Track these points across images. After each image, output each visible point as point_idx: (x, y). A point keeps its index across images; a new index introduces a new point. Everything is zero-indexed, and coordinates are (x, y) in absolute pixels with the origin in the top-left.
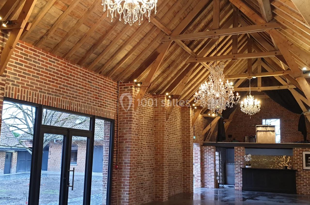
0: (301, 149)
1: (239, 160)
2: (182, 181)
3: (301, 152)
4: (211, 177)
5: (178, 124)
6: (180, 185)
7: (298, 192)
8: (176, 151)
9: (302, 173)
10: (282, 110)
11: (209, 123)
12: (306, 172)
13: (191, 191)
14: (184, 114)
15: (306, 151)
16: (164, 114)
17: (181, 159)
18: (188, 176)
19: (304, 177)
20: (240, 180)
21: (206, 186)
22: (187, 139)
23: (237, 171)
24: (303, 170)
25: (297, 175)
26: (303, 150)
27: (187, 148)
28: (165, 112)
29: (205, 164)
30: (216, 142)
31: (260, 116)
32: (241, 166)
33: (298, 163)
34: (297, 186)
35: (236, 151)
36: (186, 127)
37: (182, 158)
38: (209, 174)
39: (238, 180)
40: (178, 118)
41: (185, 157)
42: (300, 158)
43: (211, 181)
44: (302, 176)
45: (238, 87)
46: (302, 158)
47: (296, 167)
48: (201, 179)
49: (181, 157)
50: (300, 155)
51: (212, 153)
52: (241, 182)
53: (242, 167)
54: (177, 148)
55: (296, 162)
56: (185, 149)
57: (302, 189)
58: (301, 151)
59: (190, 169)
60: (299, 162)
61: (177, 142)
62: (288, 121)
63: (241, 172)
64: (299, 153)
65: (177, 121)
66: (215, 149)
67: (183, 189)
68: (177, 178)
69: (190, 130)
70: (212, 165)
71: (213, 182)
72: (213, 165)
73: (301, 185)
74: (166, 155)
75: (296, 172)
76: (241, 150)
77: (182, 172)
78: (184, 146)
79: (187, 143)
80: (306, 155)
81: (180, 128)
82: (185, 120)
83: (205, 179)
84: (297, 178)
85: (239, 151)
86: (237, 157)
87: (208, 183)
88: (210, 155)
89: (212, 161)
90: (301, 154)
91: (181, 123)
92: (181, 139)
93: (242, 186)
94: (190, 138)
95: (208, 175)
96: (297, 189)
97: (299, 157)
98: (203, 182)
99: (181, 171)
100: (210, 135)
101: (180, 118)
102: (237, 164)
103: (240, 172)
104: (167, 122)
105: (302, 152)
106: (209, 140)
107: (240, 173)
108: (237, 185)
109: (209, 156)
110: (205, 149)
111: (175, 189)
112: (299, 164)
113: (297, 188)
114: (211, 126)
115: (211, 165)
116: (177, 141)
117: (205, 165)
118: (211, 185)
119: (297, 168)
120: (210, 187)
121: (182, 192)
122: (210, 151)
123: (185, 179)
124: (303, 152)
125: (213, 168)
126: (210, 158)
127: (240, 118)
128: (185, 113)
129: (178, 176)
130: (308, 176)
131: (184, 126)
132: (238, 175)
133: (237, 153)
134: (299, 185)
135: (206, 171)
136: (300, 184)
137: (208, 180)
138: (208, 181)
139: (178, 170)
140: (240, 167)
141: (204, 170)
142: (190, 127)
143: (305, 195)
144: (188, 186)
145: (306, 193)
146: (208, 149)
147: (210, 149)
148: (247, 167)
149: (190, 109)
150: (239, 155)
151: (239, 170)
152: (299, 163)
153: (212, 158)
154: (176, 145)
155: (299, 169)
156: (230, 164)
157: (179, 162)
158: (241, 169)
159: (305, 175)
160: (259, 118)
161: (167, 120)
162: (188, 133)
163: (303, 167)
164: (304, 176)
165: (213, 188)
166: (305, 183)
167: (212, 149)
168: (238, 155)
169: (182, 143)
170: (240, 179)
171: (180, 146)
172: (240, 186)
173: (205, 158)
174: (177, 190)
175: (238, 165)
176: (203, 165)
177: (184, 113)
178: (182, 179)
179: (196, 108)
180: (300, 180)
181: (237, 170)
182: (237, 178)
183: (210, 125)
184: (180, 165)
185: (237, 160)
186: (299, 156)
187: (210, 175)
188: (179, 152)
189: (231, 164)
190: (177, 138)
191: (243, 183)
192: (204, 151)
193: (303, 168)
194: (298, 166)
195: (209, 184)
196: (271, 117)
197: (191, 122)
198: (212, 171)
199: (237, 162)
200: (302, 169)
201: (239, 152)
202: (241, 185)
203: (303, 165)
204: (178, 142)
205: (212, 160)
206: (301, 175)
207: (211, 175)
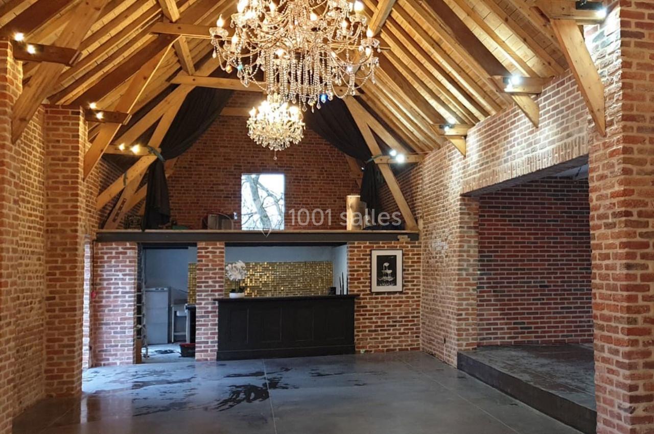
0: (368, 244)
1: (210, 278)
2: (42, 361)
3: (368, 253)
4: (124, 333)
5: (35, 168)
6: (38, 375)
7: (359, 348)
8: (28, 261)
9: (368, 303)
10: (290, 153)
11: (121, 175)
12: (378, 298)
13: (76, 387)
14: (53, 135)
15: (380, 248)
16: (6, 117)
17: (41, 287)
18: (66, 341)
19: (372, 311)
20: (212, 334)
21: (106, 362)
22: (66, 219)
23: (203, 310)
24: (372, 293)
25: (358, 307)
26: (373, 247)
27: (63, 250)
28: (9, 110)
29: (103, 298)
30: (140, 231)
31: (235, 166)
32: (214, 295)
33: (360, 279)
34: (356, 333)
35: (203, 254)
36: (64, 177)
37: (45, 284)
38: (116, 324)
39: (204, 334)
40: (35, 146)
41: (58, 280)
42: (366, 267)
43: (121, 346)
44: (369, 308)
45: (211, 76)
46: (371, 267)
47: (356, 287)
48: (90, 342)
49: (42, 280)
50: (366, 259)
51: (128, 263)
52: (214, 338)
53: (217, 297)
54: (30, 250)
55: (355, 277)
56: (59, 251)
57: (367, 339)
58: (368, 250)
59: (76, 318)
60: (362, 275)
61: (30, 228)
62: (303, 180)
63: (215, 312)
64: (363, 255)
65: (31, 157)
66: (137, 251)
67: (47, 385)
68: (30, 353)
69: (77, 189)
70: (127, 298)
71: (130, 346)
72: (129, 297)
73: (365, 331)
74: (9, 276)
75: (356, 301)
76: (218, 251)
77: (42, 331)
78: (52, 244)
79: (64, 231)
80: (378, 257)
81: (39, 182)
82: (61, 156)
83: (103, 342)
84: (357, 315)
85: (210, 255)
86: (205, 270)
87: (112, 353)
88: (120, 268)
89: (128, 287)
90: (368, 255)
91: (43, 166)
92: (42, 218)
93: (216, 348)
94: (79, 216)
95: (113, 328)
96: (355, 341)
97: (362, 264)
98: (94, 351)
99: (42, 328)
100: (120, 208)
101: (40, 147)
102: (203, 288)
103: (211, 312)
104: (14, 148)
105: (371, 251)
106: (116, 224)
107: (210, 315)
108: (203, 349)
109: (118, 273)
110: (105, 251)
111: (22, 393)
112: (362, 280)
113: (356, 338)
114: (128, 182)
115: (125, 297)
116: (31, 225)
117: (104, 301)
118: (122, 355)
119: (358, 291)
120: (118, 362)
121: (42, 395)
122: (121, 256)
123: (56, 353)
124: (373, 252)
125: (130, 306)
126: (121, 276)
127: (185, 168)
128: (61, 131)
129: (31, 347)
130: (380, 308)
131: (56, 174)
132: (205, 321)
133: (204, 259)
134: (361, 331)
135: (108, 317)
136: (363, 327)
137: (113, 344)
138: (111, 346)
139: (34, 324)
140: (214, 297)
141: (99, 314)
142: (77, 177)
143: (373, 352)
144: (65, 374)
145: (374, 347)
146: (114, 252)
147: (121, 250)
148: (233, 295)
149: (78, 119)
150: (210, 264)
151: (210, 306)
152: (362, 278)
153: (127, 277)
154: (26, 239)
155: (362, 293)
156: (154, 289)
157: (37, 297)
158: (215, 303)
159: (375, 307)
160: (233, 170)
161: (13, 142)
162: (70, 197)
163: (371, 287)
164: (371, 309)
165: (128, 363)
166: (374, 325)
167: (128, 251)
168: (208, 265)
169: (47, 231)
170: (211, 329)
171: (39, 244)
172: (211, 351)
173: (105, 277)
174: (27, 393)
175: (207, 291)
176: (97, 299)
177: (57, 130)
178: (44, 352)
179: (100, 116)
180: (364, 319)
181: (203, 305)
182: (203, 328)
183: (121, 179)
184: (37, 306)
185: (206, 278)
186: (362, 262)
187: (119, 326)
188: (35, 265)
189: (157, 291)
190: (30, 215)
191: (219, 342)
192: (103, 258)
193: (370, 290)
194: (361, 285)
195: (116, 355)
196: (263, 169)
197: (81, 164)
198: (127, 316)
199: (203, 285)
200: (368, 292)
201: (211, 258)
202: (214, 346)
203: (370, 283)
204: (35, 228)
205: (129, 284)
206: (366, 307)
207: (121, 328)
